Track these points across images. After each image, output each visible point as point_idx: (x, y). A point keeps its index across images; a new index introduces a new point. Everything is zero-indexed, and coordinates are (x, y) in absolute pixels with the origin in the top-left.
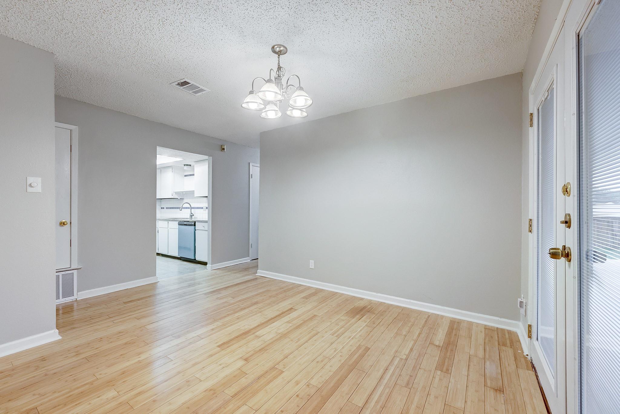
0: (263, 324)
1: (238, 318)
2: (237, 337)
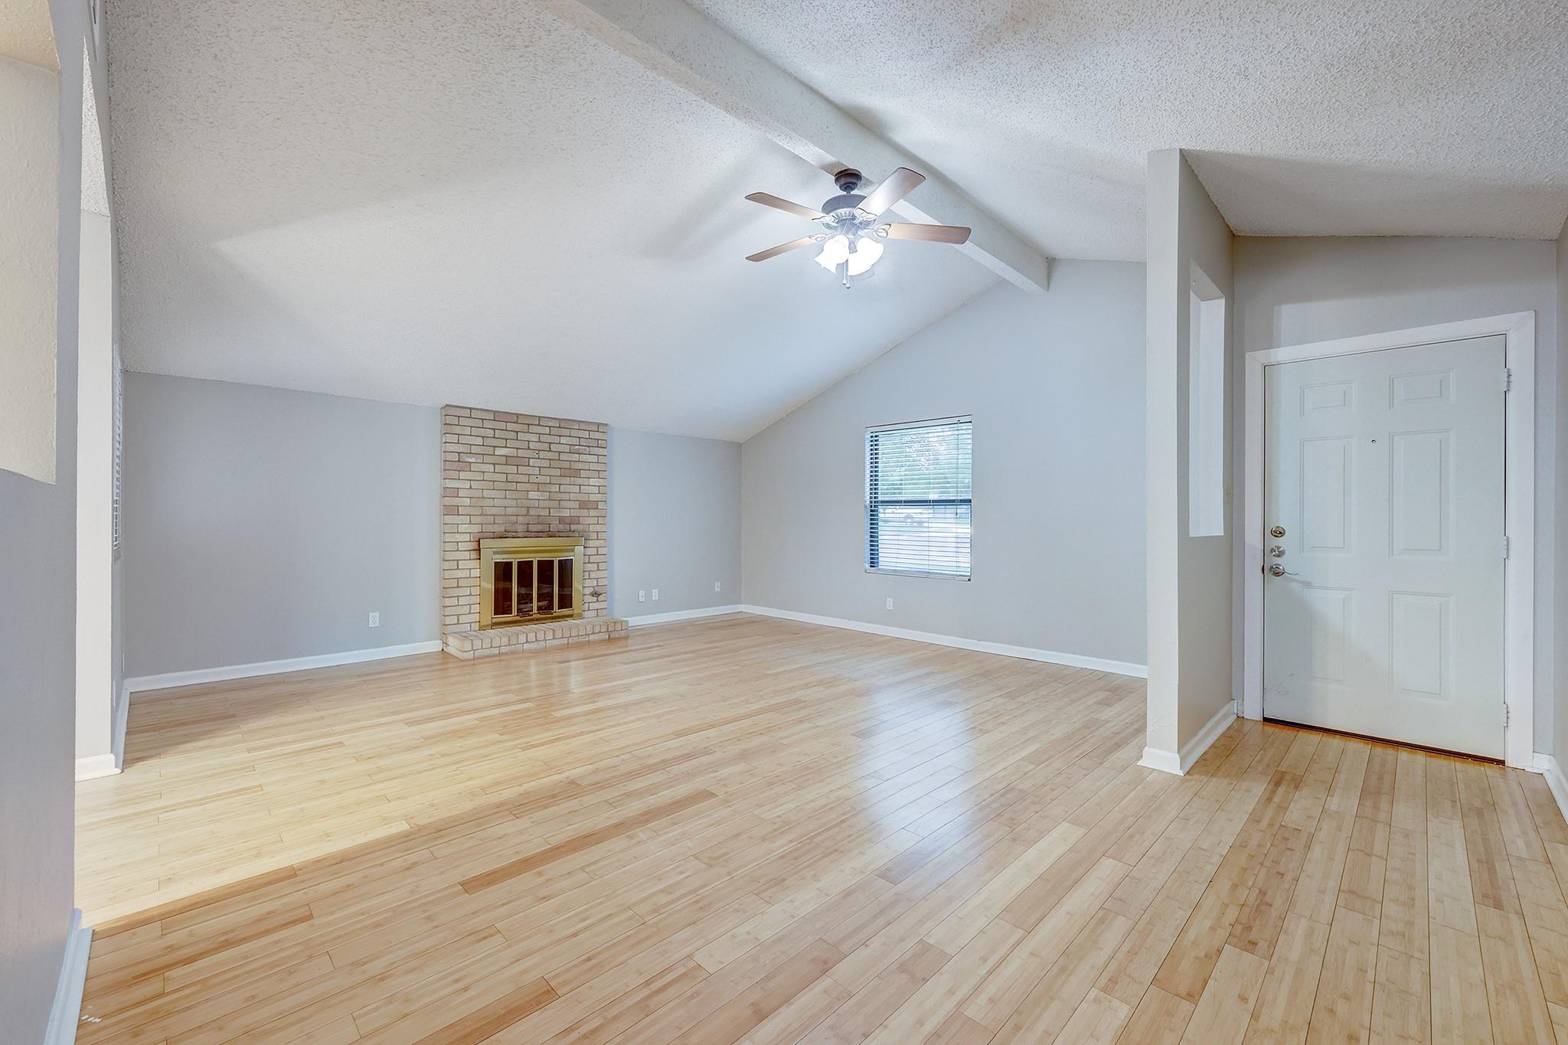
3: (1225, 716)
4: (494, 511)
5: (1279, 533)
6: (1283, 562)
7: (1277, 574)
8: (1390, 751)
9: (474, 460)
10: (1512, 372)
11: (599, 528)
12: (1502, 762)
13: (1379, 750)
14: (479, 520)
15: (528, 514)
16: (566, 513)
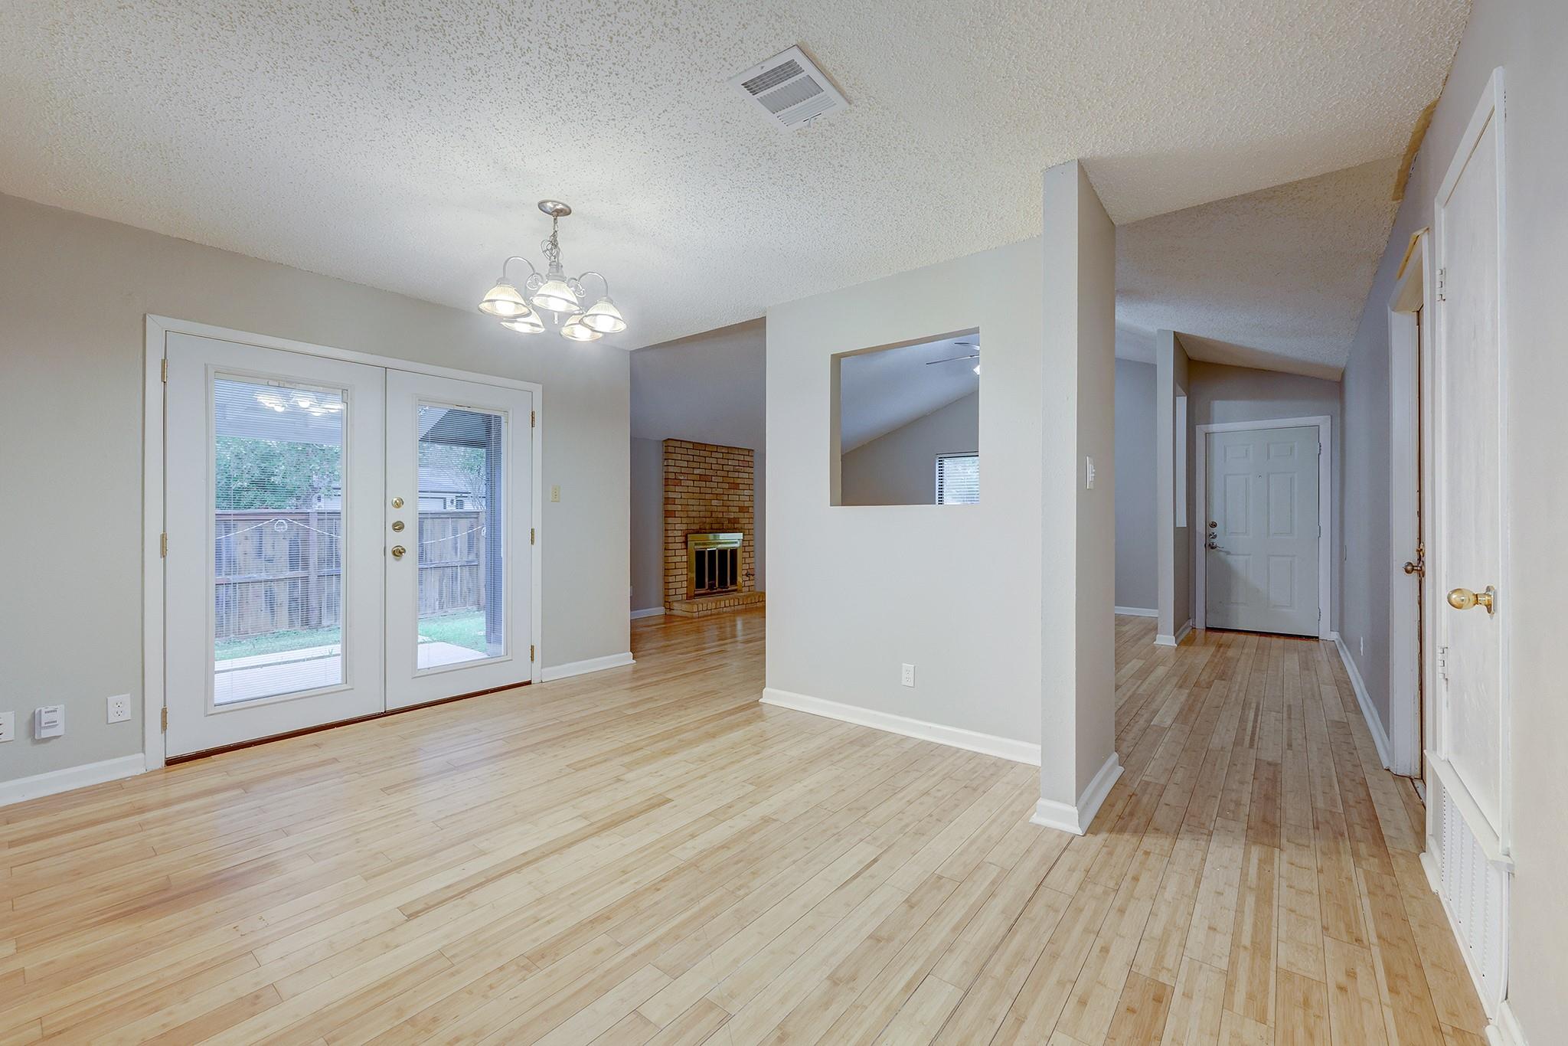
0: (555, 851)
1: (625, 872)
2: (632, 817)
3: (1186, 628)
4: (694, 514)
5: (1214, 525)
6: (1215, 541)
7: (1212, 548)
8: (1268, 639)
9: (682, 478)
10: (1322, 445)
11: (750, 526)
12: (1317, 637)
13: (1263, 638)
14: (685, 520)
15: (711, 517)
16: (732, 516)
